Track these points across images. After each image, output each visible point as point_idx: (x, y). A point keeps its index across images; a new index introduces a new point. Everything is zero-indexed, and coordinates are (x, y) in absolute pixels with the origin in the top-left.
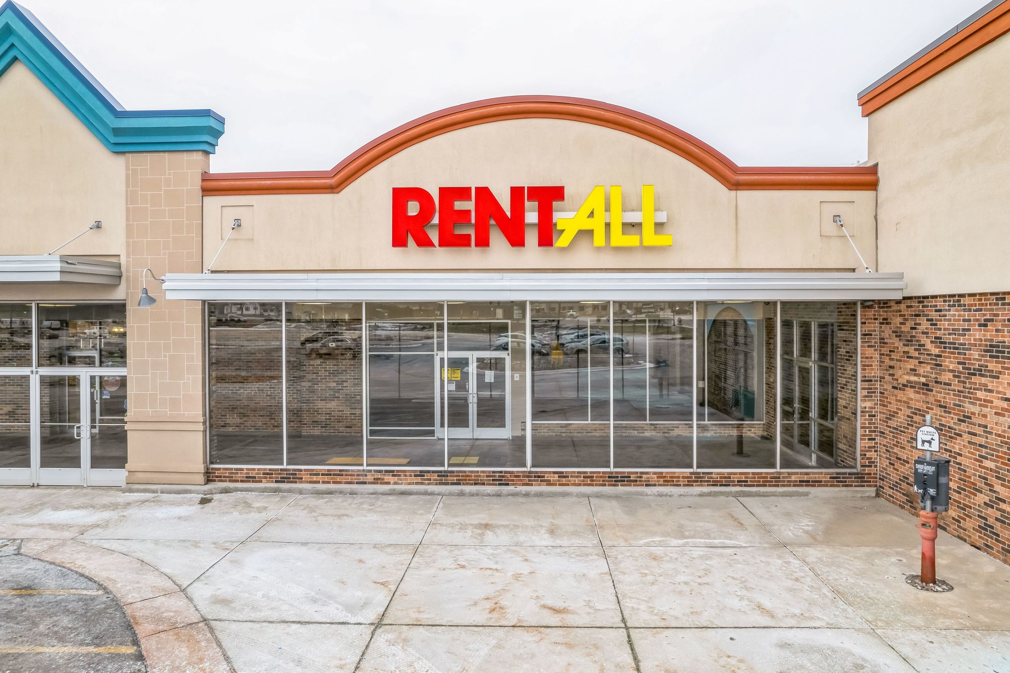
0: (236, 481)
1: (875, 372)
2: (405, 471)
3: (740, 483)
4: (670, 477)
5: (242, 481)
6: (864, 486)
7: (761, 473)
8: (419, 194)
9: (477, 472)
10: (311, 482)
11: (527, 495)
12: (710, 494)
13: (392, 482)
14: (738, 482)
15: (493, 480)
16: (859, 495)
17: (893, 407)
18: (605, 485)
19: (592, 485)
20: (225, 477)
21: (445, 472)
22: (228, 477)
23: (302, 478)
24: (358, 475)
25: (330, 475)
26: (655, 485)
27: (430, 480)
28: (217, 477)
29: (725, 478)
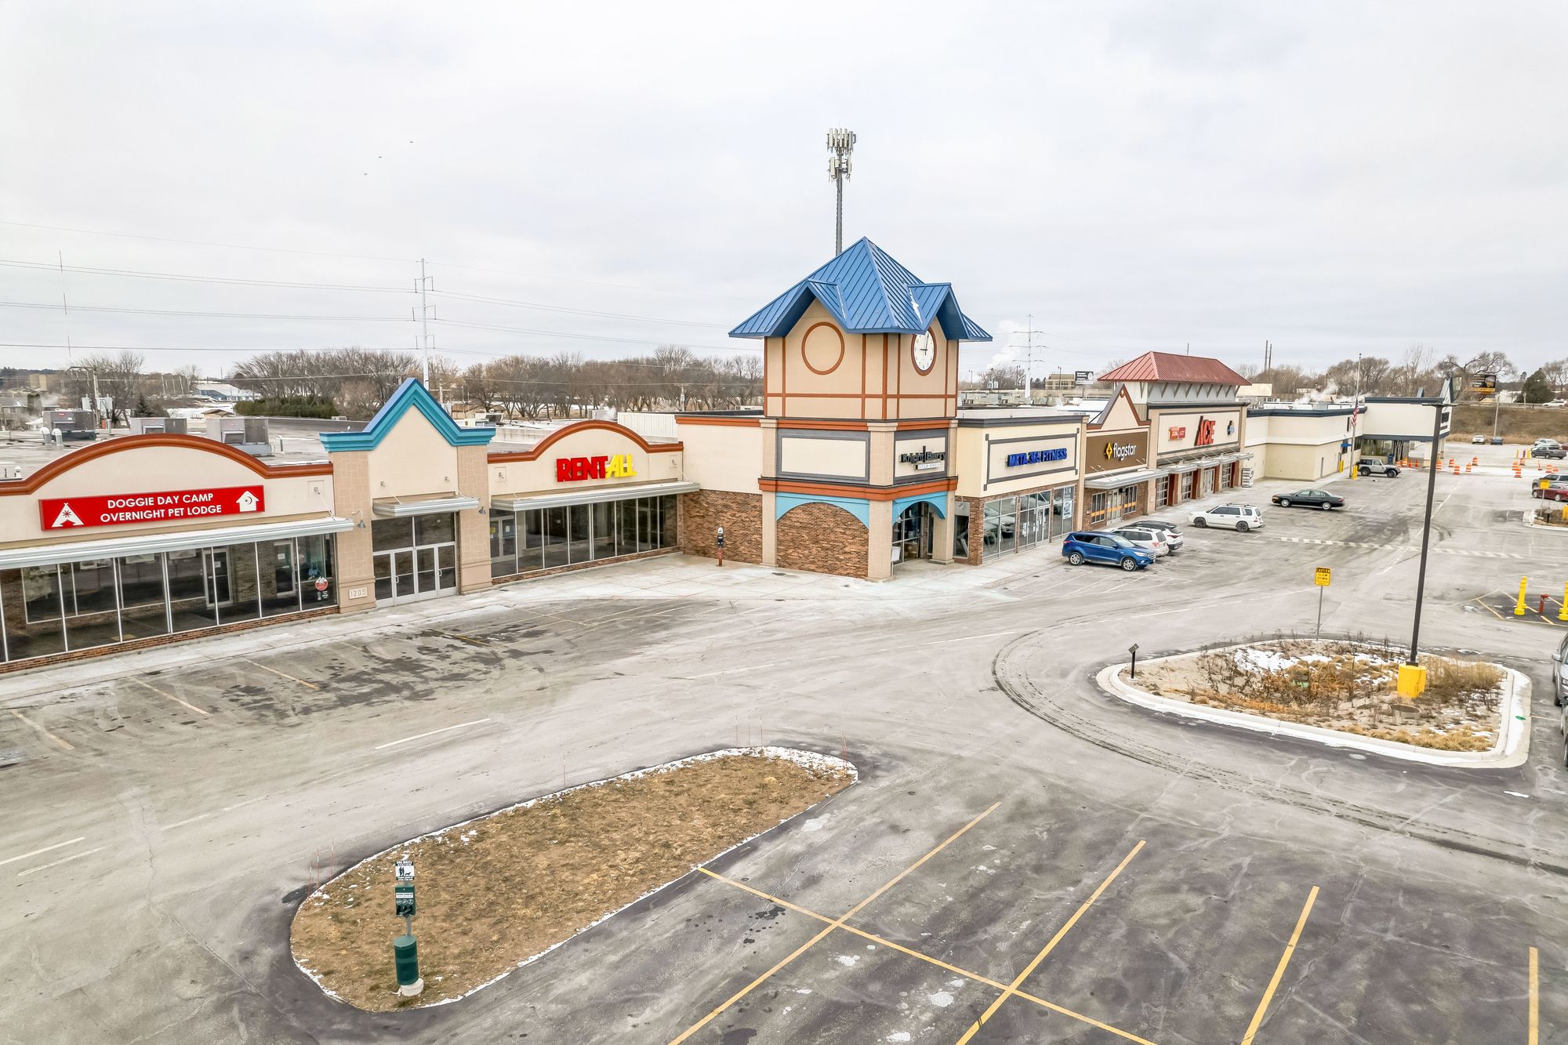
0: (501, 583)
3: (650, 556)
4: (632, 556)
5: (504, 582)
8: (565, 461)
9: (577, 565)
10: (527, 578)
11: (595, 570)
12: (644, 560)
15: (582, 566)
18: (615, 562)
19: (611, 564)
22: (499, 581)
23: (523, 577)
24: (542, 573)
25: (533, 574)
26: (631, 559)
27: (565, 570)
28: (495, 582)
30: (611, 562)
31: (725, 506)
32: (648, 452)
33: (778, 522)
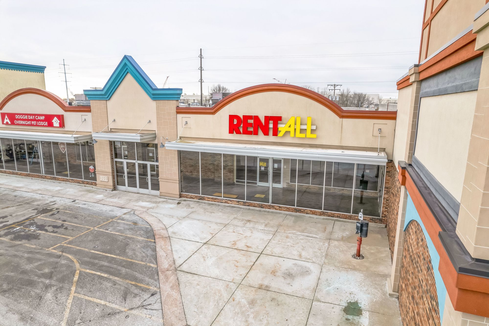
0: (188, 198)
2: (234, 200)
4: (314, 212)
5: (189, 198)
6: (382, 223)
7: (345, 214)
8: (237, 117)
9: (255, 203)
10: (208, 201)
12: (326, 219)
13: (230, 203)
14: (337, 216)
15: (259, 206)
16: (379, 226)
17: (391, 199)
18: (293, 212)
19: (289, 211)
20: (185, 196)
21: (245, 202)
22: (186, 196)
23: (205, 199)
24: (221, 200)
25: (213, 199)
26: (309, 214)
27: (241, 204)
28: (183, 196)
29: (333, 214)
32: (342, 117)
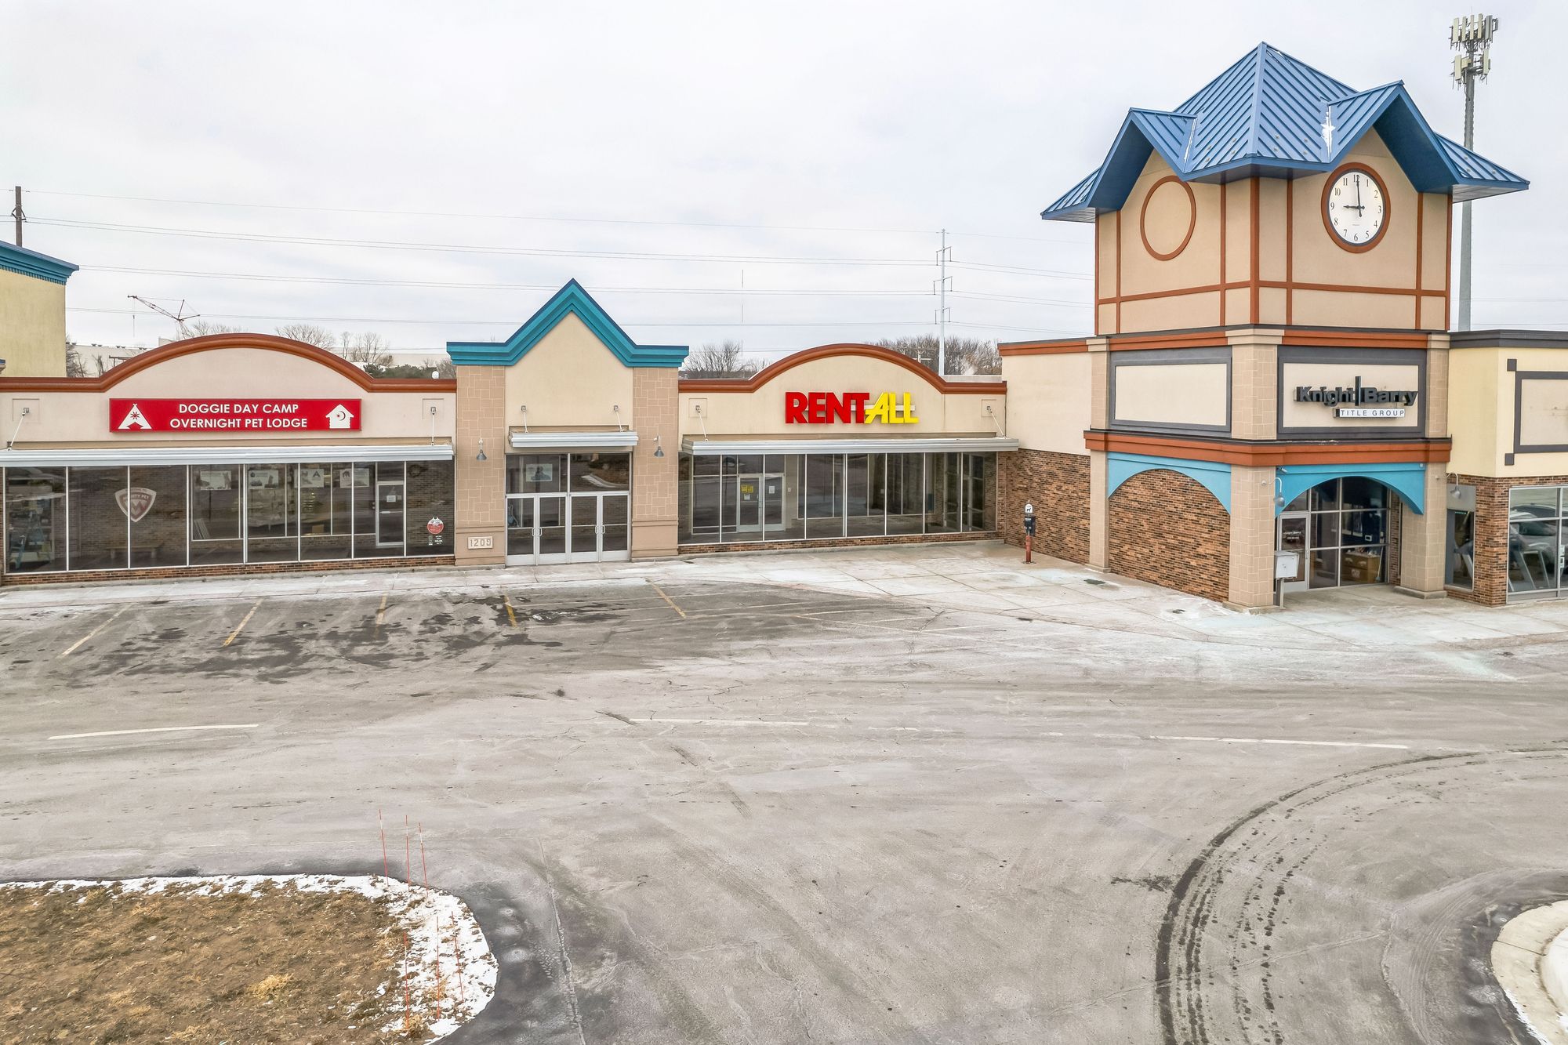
0: (695, 552)
1: (1004, 483)
3: (945, 540)
4: (912, 538)
5: (698, 552)
6: (999, 538)
7: (954, 534)
8: (799, 396)
10: (735, 551)
11: (846, 551)
15: (829, 544)
16: (997, 543)
17: (1012, 499)
18: (883, 544)
20: (688, 550)
21: (805, 541)
22: (692, 550)
23: (730, 549)
25: (743, 546)
26: (906, 542)
27: (798, 545)
28: (685, 550)
29: (939, 537)
30: (875, 542)
31: (1051, 474)
32: (944, 392)
33: (1111, 499)
